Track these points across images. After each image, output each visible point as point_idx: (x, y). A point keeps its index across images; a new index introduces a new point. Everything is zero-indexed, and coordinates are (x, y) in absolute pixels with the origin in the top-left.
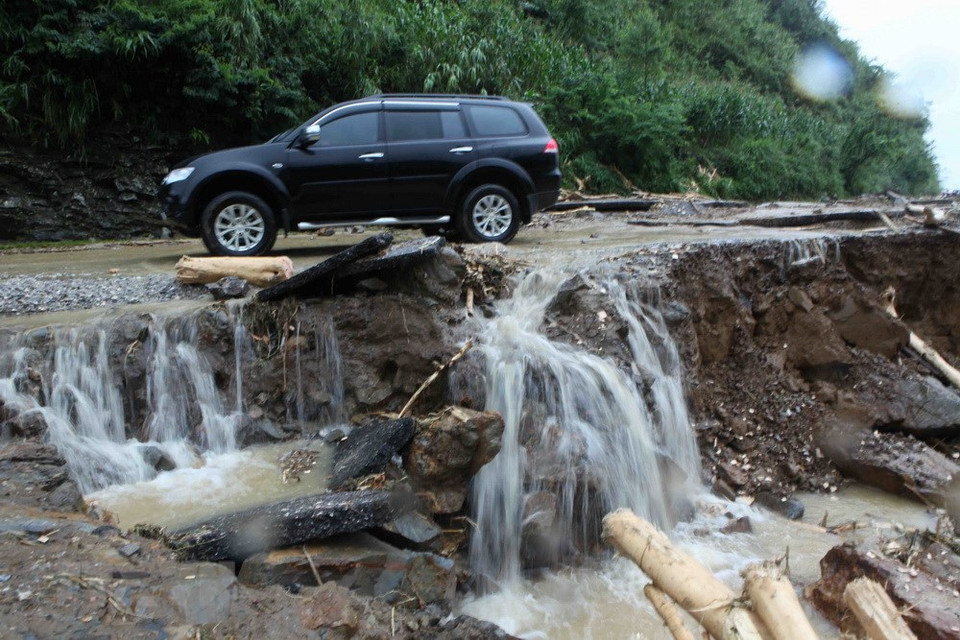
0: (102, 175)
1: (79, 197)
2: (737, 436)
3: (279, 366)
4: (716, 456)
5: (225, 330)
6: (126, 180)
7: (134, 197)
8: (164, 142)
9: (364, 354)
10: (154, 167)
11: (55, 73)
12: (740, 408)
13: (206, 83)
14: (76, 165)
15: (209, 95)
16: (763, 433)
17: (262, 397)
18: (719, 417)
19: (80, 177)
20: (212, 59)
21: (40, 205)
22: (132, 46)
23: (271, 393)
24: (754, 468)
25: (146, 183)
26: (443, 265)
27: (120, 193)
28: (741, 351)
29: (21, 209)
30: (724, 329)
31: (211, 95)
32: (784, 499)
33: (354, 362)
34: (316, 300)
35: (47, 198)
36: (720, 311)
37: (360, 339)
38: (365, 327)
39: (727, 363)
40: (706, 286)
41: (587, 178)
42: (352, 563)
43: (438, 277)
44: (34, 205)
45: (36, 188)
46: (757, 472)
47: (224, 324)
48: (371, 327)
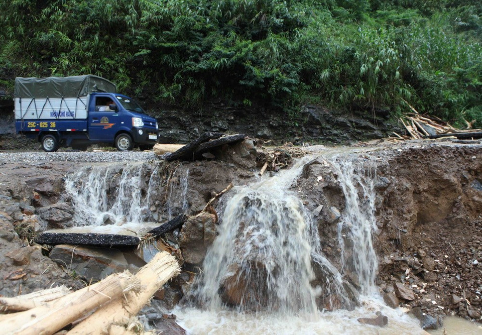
0: (207, 120)
1: (196, 129)
2: (425, 270)
3: (165, 190)
4: (405, 279)
5: (149, 172)
6: (215, 122)
7: (218, 130)
8: (233, 105)
9: (198, 188)
10: (228, 117)
11: (192, 79)
12: (439, 252)
13: (251, 78)
14: (198, 116)
15: (251, 83)
16: (449, 273)
17: (157, 203)
18: (419, 256)
19: (199, 121)
20: (252, 67)
21: (182, 133)
22: (218, 65)
23: (161, 201)
24: (426, 292)
25: (224, 123)
26: (245, 148)
27: (213, 128)
28: (454, 216)
29: (175, 134)
30: (445, 201)
31: (252, 84)
32: (424, 314)
33: (194, 191)
34: (187, 162)
35: (185, 130)
36: (443, 189)
37: (199, 181)
38: (201, 175)
39: (443, 224)
40: (430, 172)
41: (473, 121)
42: (88, 256)
43: (241, 154)
44: (180, 132)
45: (182, 126)
46: (427, 296)
47: (149, 169)
48: (204, 175)
